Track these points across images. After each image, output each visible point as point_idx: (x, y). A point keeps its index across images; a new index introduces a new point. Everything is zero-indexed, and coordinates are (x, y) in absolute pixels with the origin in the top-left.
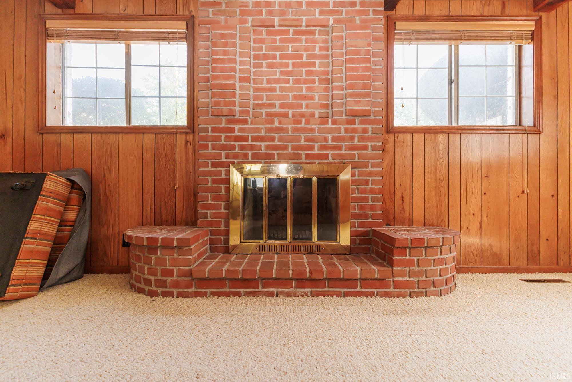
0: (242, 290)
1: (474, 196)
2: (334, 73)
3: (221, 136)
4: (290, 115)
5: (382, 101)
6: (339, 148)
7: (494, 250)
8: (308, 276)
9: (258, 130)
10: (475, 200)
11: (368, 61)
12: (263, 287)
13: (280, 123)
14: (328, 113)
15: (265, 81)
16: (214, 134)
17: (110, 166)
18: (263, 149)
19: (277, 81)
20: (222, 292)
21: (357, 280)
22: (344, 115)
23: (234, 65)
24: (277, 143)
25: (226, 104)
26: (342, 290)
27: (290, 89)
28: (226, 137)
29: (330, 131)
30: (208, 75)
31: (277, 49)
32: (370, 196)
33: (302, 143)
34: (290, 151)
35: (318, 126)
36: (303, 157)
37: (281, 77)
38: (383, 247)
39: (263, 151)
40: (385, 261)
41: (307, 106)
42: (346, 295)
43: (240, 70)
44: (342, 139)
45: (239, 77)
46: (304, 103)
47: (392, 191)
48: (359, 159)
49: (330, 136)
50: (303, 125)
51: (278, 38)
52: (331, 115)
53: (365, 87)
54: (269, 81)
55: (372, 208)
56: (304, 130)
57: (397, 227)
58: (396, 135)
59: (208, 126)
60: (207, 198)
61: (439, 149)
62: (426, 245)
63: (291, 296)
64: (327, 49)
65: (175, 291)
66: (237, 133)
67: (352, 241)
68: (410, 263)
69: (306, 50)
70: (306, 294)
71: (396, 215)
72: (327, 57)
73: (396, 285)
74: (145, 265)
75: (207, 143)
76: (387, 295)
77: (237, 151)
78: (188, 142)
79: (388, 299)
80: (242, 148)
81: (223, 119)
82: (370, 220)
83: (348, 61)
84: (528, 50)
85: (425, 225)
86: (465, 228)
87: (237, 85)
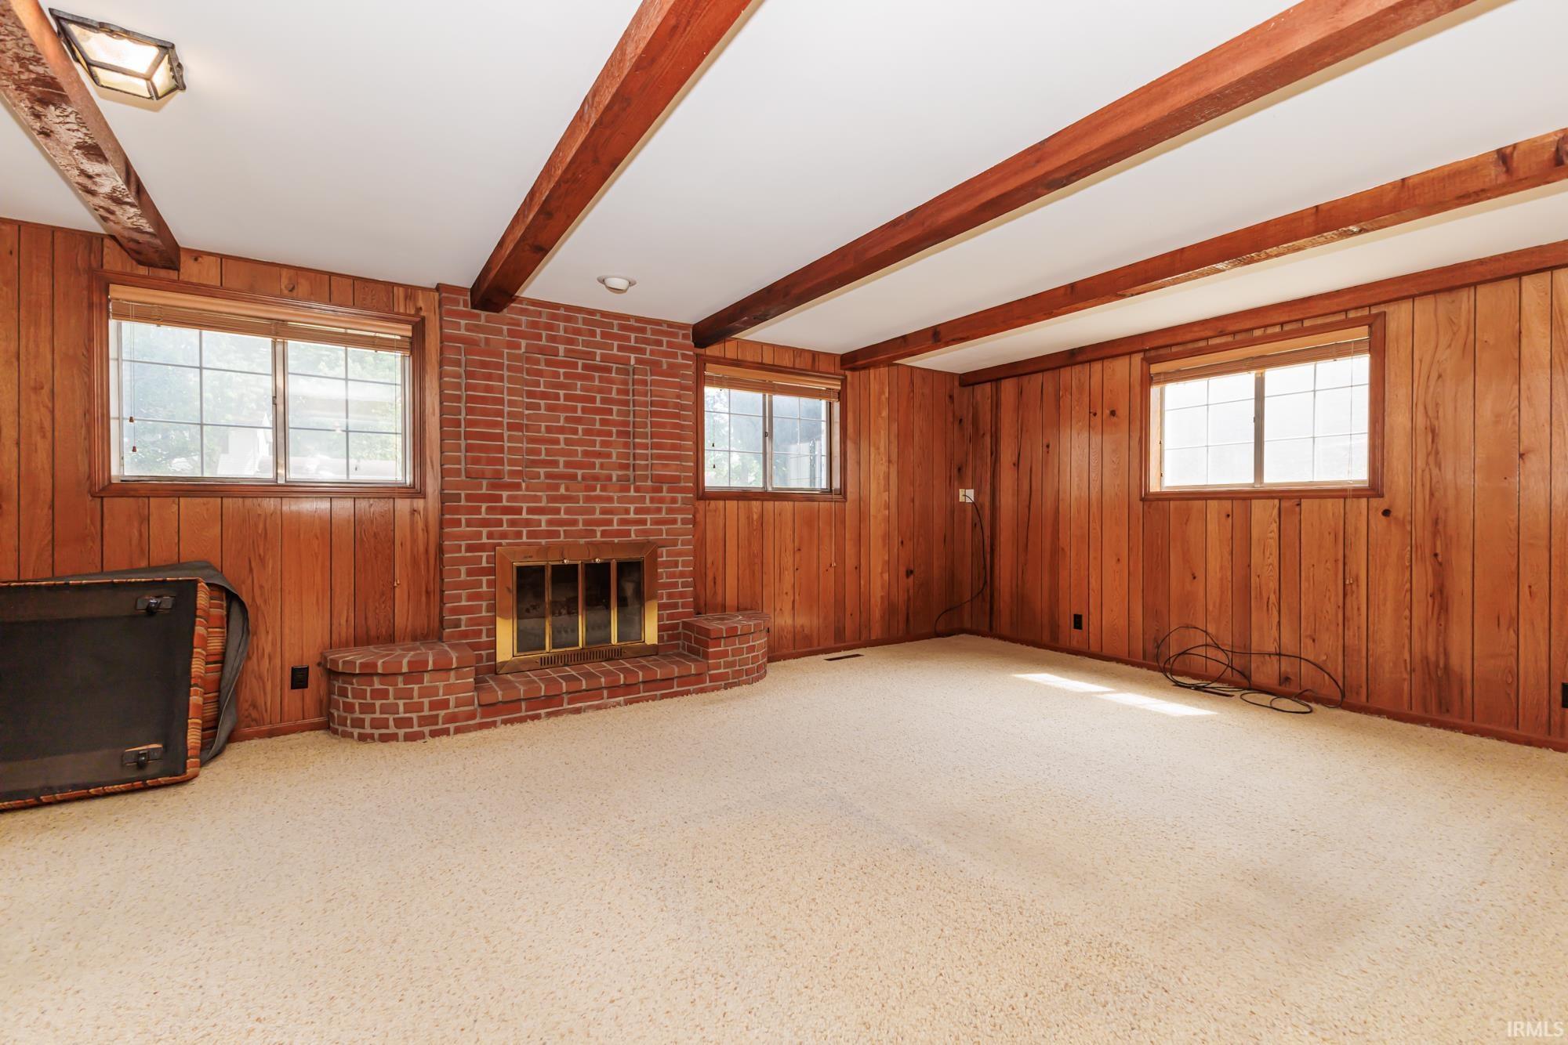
0: (543, 712)
1: (786, 573)
2: (636, 426)
3: (481, 507)
4: (579, 478)
5: (691, 474)
6: (643, 522)
7: (806, 631)
8: (622, 682)
9: (538, 499)
10: (788, 577)
11: (677, 416)
12: (569, 704)
13: (567, 489)
14: (628, 476)
15: (543, 429)
16: (470, 504)
17: (262, 554)
18: (543, 524)
19: (561, 430)
20: (515, 718)
21: (673, 679)
22: (649, 481)
23: (501, 407)
24: (563, 516)
25: (491, 461)
26: (658, 693)
27: (579, 443)
28: (488, 508)
29: (632, 500)
30: (459, 417)
31: (562, 386)
32: (680, 580)
33: (597, 516)
34: (581, 527)
35: (617, 494)
36: (599, 534)
37: (566, 425)
38: (697, 641)
39: (544, 527)
40: (699, 656)
41: (602, 466)
42: (663, 697)
43: (509, 413)
44: (647, 511)
45: (508, 423)
46: (598, 461)
47: (703, 571)
48: (667, 535)
49: (632, 507)
50: (598, 492)
51: (562, 371)
52: (632, 478)
53: (674, 447)
54: (549, 429)
55: (682, 595)
56: (599, 499)
57: (709, 615)
58: (707, 502)
59: (459, 492)
60: (459, 598)
61: (753, 519)
62: (739, 633)
63: (601, 709)
64: (626, 393)
65: (452, 726)
66: (505, 503)
67: (660, 638)
68: (725, 654)
69: (600, 391)
70: (619, 704)
71: (707, 600)
72: (626, 403)
73: (713, 678)
74: (397, 701)
75: (459, 516)
76: (702, 691)
77: (505, 527)
78: (415, 511)
79: (704, 695)
80: (512, 523)
81: (485, 483)
82: (680, 610)
83: (653, 414)
84: (837, 406)
85: (738, 610)
86: (778, 609)
87: (506, 434)
